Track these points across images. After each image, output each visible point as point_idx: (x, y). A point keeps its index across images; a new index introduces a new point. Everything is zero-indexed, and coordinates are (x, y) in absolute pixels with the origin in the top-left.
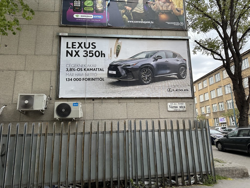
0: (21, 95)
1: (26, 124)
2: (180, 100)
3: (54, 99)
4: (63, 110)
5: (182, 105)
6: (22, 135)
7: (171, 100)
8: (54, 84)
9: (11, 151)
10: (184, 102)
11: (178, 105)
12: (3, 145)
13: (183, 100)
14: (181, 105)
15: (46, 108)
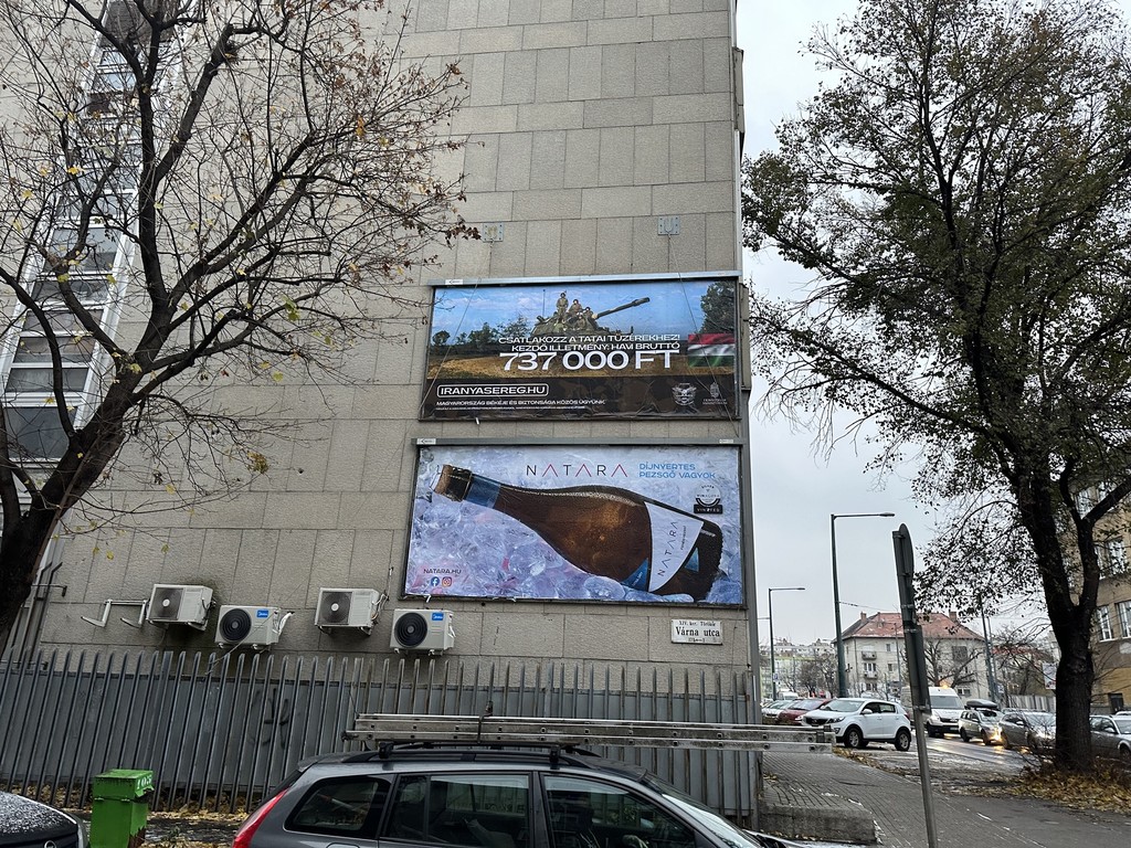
0: (324, 592)
1: (331, 659)
2: (708, 613)
3: (395, 600)
4: (411, 630)
5: (712, 628)
6: (322, 683)
7: (683, 613)
8: (397, 562)
9: (299, 714)
10: (716, 620)
11: (700, 626)
12: (286, 701)
13: (717, 614)
14: (707, 628)
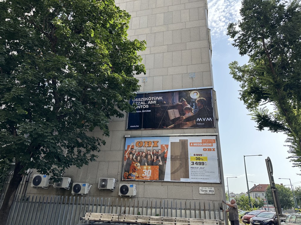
1: (102, 198)
2: (210, 185)
3: (120, 181)
4: (124, 190)
5: (211, 190)
6: (100, 205)
8: (120, 170)
10: (213, 187)
11: (208, 189)
12: (90, 210)
15: (114, 188)
